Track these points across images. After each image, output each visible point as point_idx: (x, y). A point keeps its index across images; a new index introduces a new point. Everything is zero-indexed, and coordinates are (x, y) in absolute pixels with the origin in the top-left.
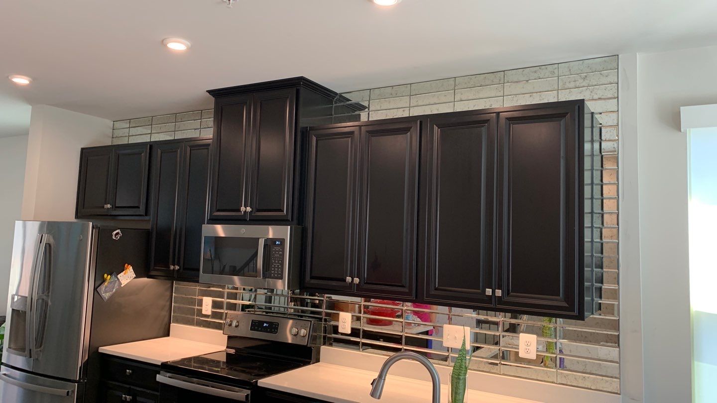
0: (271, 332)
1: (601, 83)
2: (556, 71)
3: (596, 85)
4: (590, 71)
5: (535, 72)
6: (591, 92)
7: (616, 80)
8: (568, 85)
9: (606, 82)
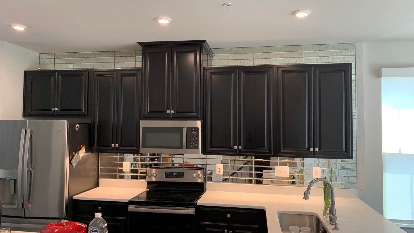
0: (179, 177)
1: (348, 55)
2: (328, 48)
3: (346, 56)
4: (343, 49)
5: (318, 47)
6: (344, 59)
7: (354, 54)
8: (333, 55)
9: (350, 55)
